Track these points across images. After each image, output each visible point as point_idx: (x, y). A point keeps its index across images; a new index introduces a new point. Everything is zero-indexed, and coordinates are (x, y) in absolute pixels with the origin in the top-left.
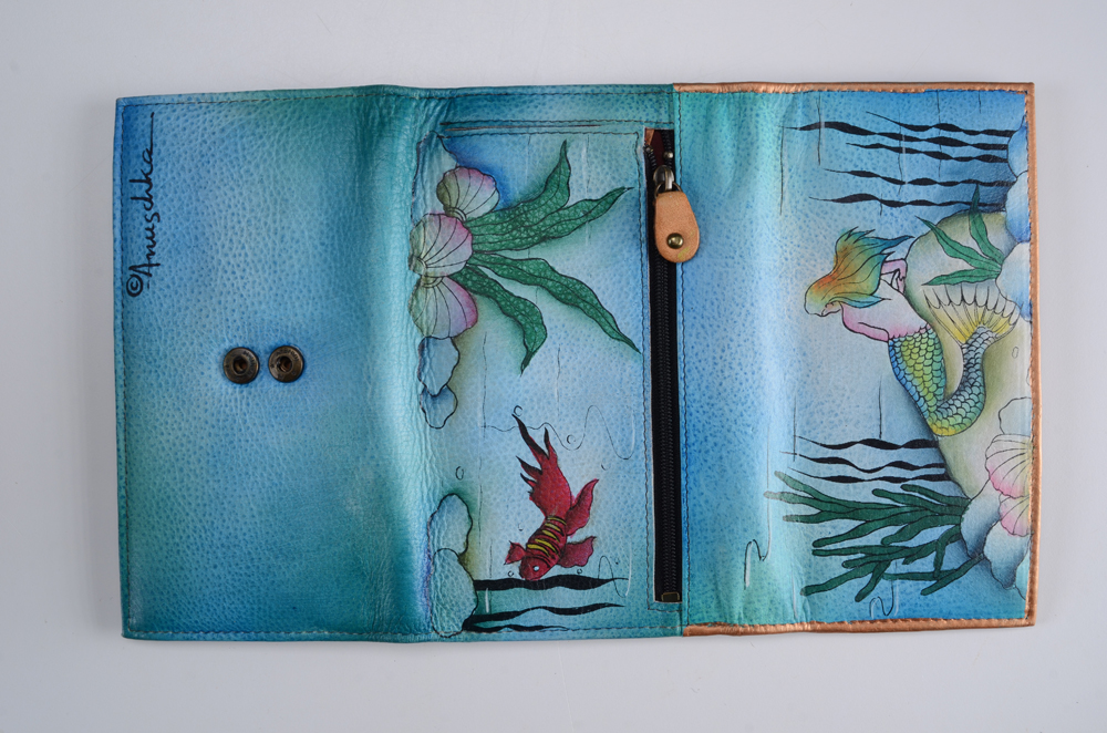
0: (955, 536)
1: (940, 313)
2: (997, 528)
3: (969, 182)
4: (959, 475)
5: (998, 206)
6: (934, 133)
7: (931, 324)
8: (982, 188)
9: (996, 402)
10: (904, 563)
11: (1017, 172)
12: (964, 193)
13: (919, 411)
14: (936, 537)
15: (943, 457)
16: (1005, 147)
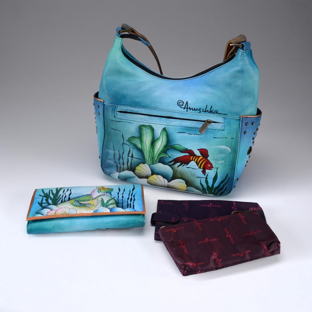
0: (49, 204)
1: (96, 200)
2: (50, 210)
3: (123, 202)
4: (62, 204)
5: (118, 206)
6: (133, 198)
7: (93, 199)
8: (121, 204)
9: (76, 208)
10: (45, 199)
11: (125, 209)
12: (120, 201)
13: (76, 198)
14: (50, 202)
15: (66, 201)
16: (130, 207)
